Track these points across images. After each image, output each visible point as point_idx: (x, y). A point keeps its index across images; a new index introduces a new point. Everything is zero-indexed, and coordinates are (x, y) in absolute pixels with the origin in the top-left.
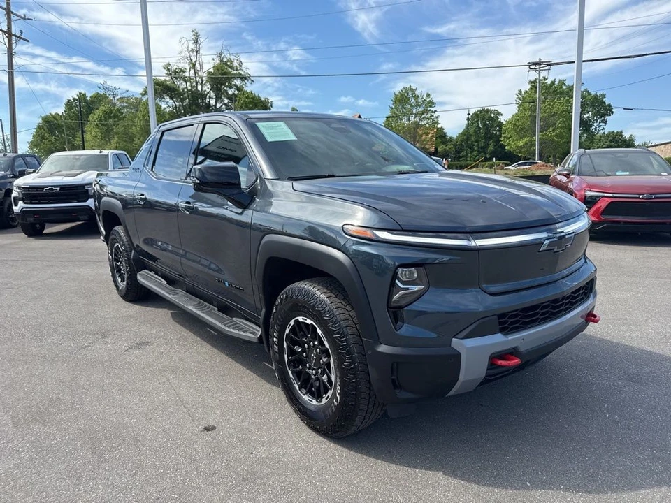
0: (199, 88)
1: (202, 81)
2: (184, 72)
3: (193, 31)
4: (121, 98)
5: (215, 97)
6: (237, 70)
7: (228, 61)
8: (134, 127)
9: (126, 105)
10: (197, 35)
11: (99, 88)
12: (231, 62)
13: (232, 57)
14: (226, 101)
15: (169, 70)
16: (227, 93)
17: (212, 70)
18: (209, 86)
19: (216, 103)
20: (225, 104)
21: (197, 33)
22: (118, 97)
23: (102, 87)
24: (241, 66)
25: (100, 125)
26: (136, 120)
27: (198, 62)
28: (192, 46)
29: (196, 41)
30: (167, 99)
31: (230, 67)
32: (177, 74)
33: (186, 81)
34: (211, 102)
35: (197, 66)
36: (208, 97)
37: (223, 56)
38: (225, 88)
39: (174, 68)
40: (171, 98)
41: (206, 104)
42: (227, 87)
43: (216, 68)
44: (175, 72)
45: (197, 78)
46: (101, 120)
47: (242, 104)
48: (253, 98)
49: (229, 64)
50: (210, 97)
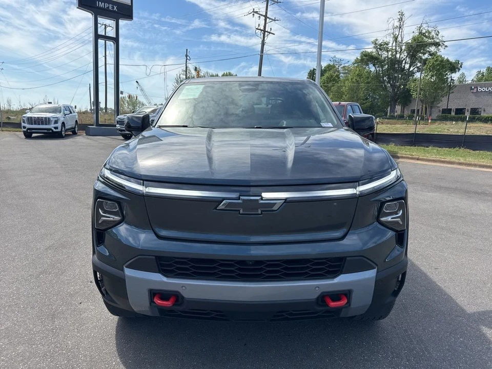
0: (398, 56)
1: (401, 50)
2: (387, 45)
3: (399, 12)
4: (344, 67)
5: (409, 62)
6: (433, 39)
7: (426, 32)
8: (344, 88)
9: (347, 71)
10: (402, 14)
11: (330, 60)
12: (429, 33)
13: (430, 29)
14: (419, 64)
15: (376, 44)
16: (421, 58)
17: (410, 41)
18: (406, 54)
19: (410, 67)
20: (418, 67)
21: (402, 13)
22: (342, 66)
23: (332, 60)
24: (438, 35)
25: (323, 86)
26: (346, 82)
27: (399, 36)
28: (397, 24)
29: (401, 20)
30: (371, 66)
31: (426, 37)
32: (382, 47)
33: (388, 51)
34: (406, 66)
35: (399, 39)
36: (404, 62)
37: (422, 28)
38: (420, 55)
39: (381, 41)
40: (374, 65)
41: (401, 68)
42: (422, 53)
43: (414, 39)
44: (381, 45)
45: (397, 48)
46: (324, 83)
47: (430, 66)
48: (442, 61)
49: (427, 34)
50: (405, 63)
